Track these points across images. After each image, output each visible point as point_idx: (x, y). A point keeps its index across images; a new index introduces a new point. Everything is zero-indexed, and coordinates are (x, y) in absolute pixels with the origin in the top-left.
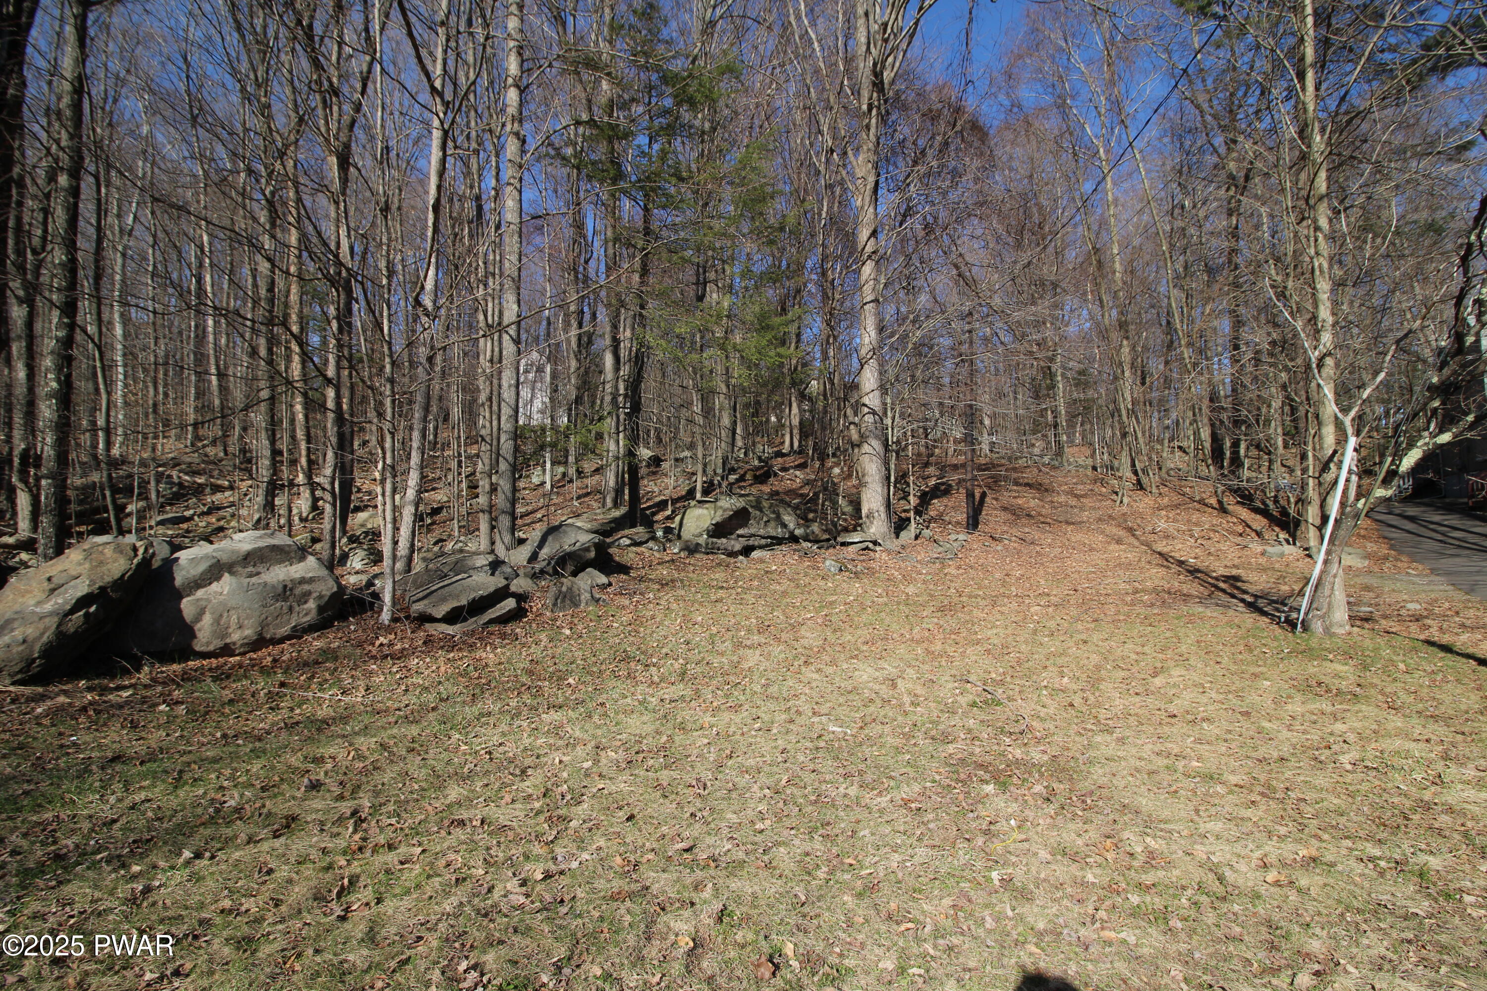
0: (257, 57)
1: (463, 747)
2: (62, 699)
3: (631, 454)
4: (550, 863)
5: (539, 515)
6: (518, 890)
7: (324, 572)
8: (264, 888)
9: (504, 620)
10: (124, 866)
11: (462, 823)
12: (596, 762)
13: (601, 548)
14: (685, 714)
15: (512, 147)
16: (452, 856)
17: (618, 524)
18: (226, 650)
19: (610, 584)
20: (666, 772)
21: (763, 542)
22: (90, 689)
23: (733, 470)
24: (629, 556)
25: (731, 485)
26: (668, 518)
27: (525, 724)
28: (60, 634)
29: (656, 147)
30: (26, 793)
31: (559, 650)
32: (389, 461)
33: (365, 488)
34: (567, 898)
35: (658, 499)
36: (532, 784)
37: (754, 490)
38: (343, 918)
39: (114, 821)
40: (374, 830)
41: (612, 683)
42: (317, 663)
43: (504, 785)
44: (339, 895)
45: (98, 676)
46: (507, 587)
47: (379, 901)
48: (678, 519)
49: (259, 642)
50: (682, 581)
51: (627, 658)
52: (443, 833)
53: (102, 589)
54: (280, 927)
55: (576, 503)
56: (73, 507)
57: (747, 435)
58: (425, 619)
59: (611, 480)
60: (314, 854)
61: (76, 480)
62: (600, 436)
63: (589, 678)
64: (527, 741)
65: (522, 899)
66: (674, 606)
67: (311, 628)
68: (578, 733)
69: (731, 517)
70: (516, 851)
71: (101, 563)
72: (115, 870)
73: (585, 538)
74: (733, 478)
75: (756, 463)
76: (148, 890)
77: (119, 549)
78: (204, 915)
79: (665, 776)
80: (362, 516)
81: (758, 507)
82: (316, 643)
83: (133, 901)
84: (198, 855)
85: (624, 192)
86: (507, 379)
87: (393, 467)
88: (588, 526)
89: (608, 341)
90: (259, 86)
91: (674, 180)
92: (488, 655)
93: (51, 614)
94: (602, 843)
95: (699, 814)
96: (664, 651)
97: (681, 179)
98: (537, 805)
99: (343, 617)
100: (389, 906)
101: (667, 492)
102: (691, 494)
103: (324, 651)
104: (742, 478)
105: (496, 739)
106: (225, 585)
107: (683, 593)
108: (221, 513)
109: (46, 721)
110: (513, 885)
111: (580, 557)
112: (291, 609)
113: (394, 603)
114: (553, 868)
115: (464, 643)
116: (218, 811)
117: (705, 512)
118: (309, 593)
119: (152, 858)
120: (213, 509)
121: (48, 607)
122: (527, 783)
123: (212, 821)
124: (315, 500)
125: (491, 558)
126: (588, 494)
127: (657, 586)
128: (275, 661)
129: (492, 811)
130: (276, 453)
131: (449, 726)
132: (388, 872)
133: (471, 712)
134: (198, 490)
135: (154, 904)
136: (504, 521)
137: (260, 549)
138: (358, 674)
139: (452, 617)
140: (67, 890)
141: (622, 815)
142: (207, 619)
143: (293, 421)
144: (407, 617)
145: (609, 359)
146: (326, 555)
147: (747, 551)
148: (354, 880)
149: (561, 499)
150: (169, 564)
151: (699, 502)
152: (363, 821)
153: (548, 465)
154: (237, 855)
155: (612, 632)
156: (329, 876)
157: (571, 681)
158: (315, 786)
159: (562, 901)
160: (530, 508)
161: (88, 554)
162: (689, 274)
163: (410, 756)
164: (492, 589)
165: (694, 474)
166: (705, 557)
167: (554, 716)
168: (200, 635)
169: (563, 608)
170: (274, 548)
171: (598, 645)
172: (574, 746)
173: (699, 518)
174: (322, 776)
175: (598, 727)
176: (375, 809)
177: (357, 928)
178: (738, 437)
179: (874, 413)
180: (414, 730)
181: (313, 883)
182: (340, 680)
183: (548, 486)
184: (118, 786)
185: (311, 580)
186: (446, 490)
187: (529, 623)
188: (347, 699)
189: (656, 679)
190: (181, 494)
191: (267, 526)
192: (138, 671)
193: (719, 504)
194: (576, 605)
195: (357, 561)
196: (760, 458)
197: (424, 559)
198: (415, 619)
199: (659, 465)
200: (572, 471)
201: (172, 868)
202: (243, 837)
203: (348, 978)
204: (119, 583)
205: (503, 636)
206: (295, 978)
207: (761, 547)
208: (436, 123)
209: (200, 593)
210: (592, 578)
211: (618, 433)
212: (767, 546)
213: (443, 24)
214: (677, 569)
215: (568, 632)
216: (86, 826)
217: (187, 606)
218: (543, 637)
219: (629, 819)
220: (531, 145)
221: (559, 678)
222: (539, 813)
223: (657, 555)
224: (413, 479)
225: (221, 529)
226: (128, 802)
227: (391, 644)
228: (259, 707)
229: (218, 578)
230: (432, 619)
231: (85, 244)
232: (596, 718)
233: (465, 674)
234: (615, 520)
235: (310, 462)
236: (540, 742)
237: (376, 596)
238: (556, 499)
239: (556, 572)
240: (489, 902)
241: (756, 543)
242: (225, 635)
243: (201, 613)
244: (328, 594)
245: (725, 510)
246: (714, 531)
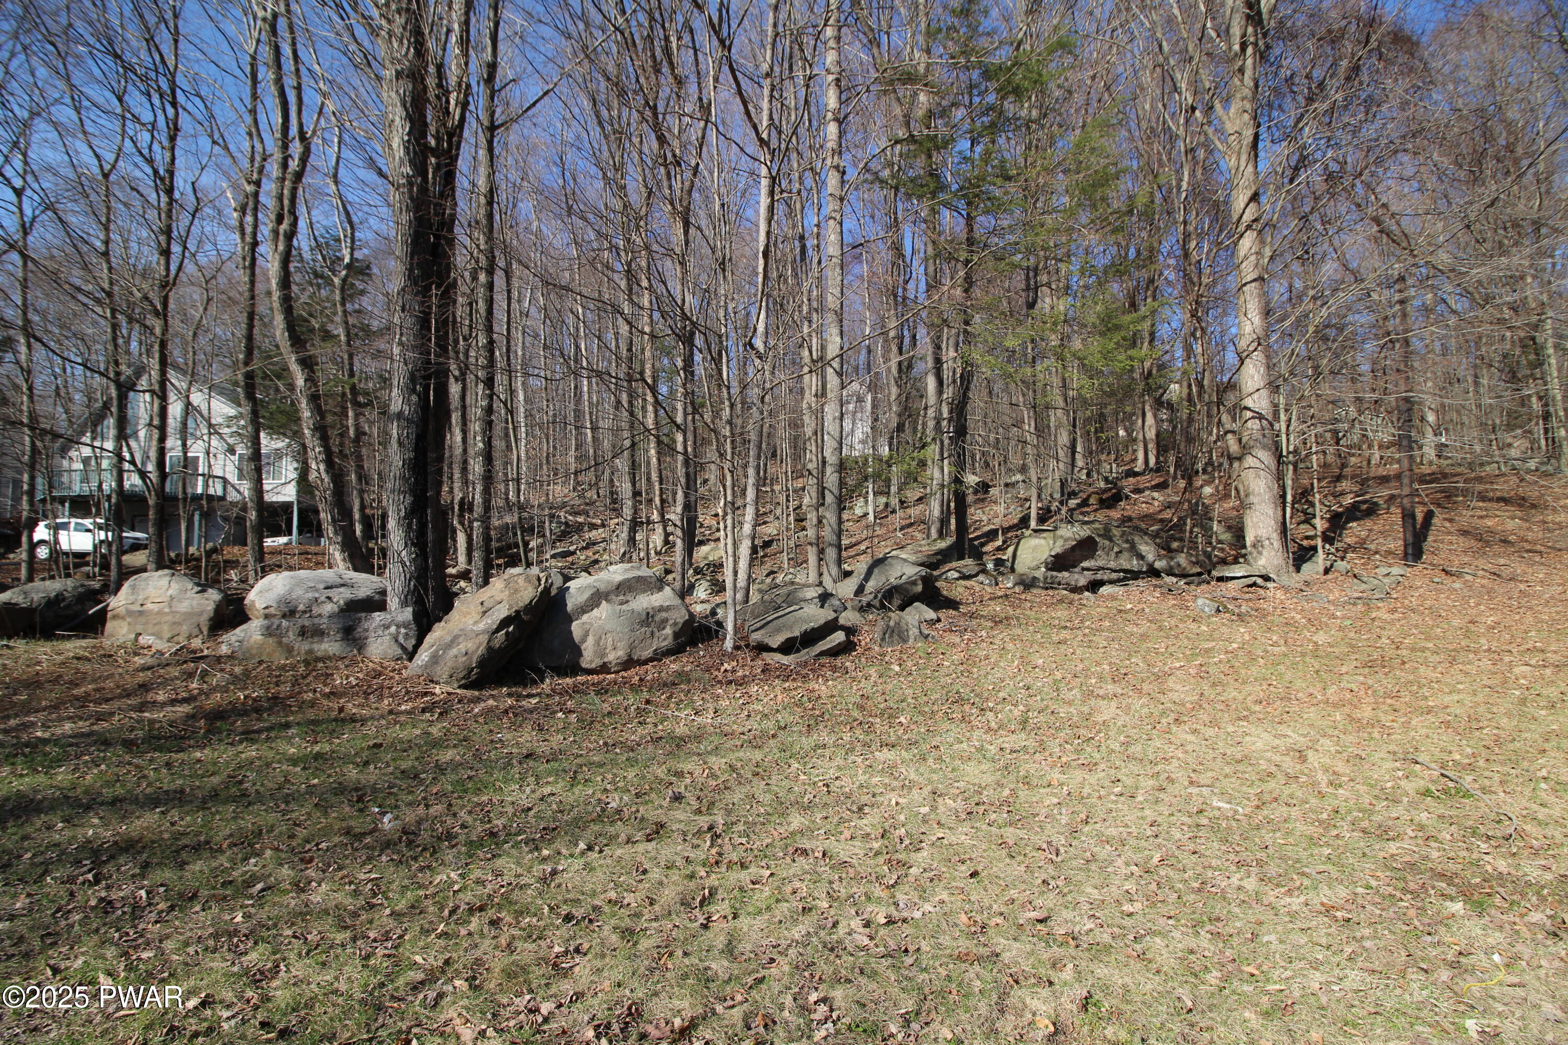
0: (614, 146)
1: (802, 777)
2: (491, 702)
3: (957, 481)
4: (893, 908)
5: (863, 547)
6: (861, 930)
7: (677, 601)
8: (641, 886)
9: (835, 652)
10: (537, 849)
11: (804, 852)
12: (934, 808)
13: (928, 581)
14: (1028, 767)
15: (832, 180)
16: (798, 884)
17: (945, 556)
18: (604, 669)
19: (939, 620)
20: (1011, 829)
21: (1114, 576)
22: (510, 695)
23: (1073, 494)
24: (958, 591)
25: (1071, 510)
26: (999, 549)
27: (859, 760)
28: (490, 649)
29: (978, 149)
30: (470, 778)
31: (890, 687)
32: (729, 498)
33: (706, 523)
34: (911, 948)
35: (986, 529)
36: (870, 822)
37: (1100, 516)
38: (705, 927)
39: (530, 809)
40: (727, 847)
41: (946, 725)
42: (674, 684)
43: (842, 821)
44: (702, 903)
45: (515, 685)
46: (836, 619)
47: (735, 916)
48: (1011, 549)
49: (629, 663)
50: (1018, 619)
51: (960, 700)
52: (788, 860)
53: (517, 612)
54: (655, 924)
55: (899, 534)
56: (494, 544)
57: (1089, 453)
58: (763, 648)
59: (935, 509)
60: (680, 862)
61: (495, 522)
62: (923, 464)
63: (921, 718)
64: (862, 778)
65: (866, 941)
66: (1010, 646)
67: (669, 652)
68: (913, 776)
69: (1073, 548)
70: (858, 890)
71: (516, 591)
72: (531, 851)
73: (911, 571)
74: (1073, 503)
75: (1102, 485)
76: (554, 873)
77: (528, 579)
78: (597, 902)
79: (1010, 834)
80: (704, 549)
81: (1107, 534)
82: (673, 666)
83: (544, 880)
84: (590, 848)
85: (946, 205)
86: (831, 411)
87: (733, 504)
88: (913, 558)
89: (930, 363)
90: (617, 170)
91: (999, 181)
92: (820, 687)
93: (483, 632)
94: (945, 896)
95: (1052, 883)
96: (1001, 695)
97: (1009, 178)
98: (876, 845)
99: (693, 643)
100: (744, 922)
101: (996, 521)
102: (1024, 521)
103: (679, 674)
104: (1085, 503)
105: (832, 773)
106: (603, 611)
107: (1019, 632)
108: (596, 548)
109: (481, 720)
110: (856, 924)
111: (907, 591)
112: (652, 634)
113: (736, 630)
114: (895, 914)
115: (797, 673)
116: (603, 810)
117: (1043, 542)
118: (665, 621)
119: (557, 845)
120: (591, 544)
121: (481, 626)
122: (865, 821)
123: (599, 819)
124: (667, 535)
125: (820, 590)
126: (911, 525)
127: (990, 624)
128: (641, 680)
129: (831, 844)
130: (636, 494)
131: (788, 753)
132: (741, 889)
133: (807, 742)
134: (579, 528)
135: (559, 886)
136: (831, 553)
137: (629, 580)
138: (707, 696)
139: (787, 648)
140: (499, 863)
141: (965, 869)
142: (590, 640)
143: (648, 463)
144: (747, 646)
145: (931, 383)
146: (677, 585)
147: (1094, 586)
148: (713, 892)
149: (884, 531)
150: (563, 591)
151: (1035, 531)
152: (718, 836)
153: (871, 496)
154: (619, 852)
155: (943, 671)
156: (692, 884)
157: (902, 719)
158: (678, 798)
159: (906, 951)
160: (854, 540)
161: (508, 582)
162: (1019, 280)
163: (755, 779)
164: (822, 622)
165: (1027, 500)
166: (1044, 592)
167: (885, 755)
168: (585, 653)
169: (891, 644)
170: (639, 579)
171: (929, 684)
172: (910, 788)
173: (1035, 548)
174: (682, 790)
175: (934, 771)
176: (729, 826)
177: (717, 937)
178: (1078, 456)
179: (1260, 417)
180: (757, 755)
181: (680, 888)
182: (693, 702)
183: (871, 517)
184: (531, 780)
185: (668, 609)
186: (776, 523)
187: (859, 657)
188: (699, 719)
189: (993, 725)
190: (567, 531)
191: (630, 560)
192: (542, 681)
193: (1059, 533)
194: (905, 641)
195: (701, 591)
196: (1106, 480)
197: (760, 591)
198: (754, 648)
199: (987, 492)
200: (895, 502)
201: (572, 856)
202: (623, 837)
203: (711, 985)
204: (529, 608)
205: (834, 669)
206: (668, 975)
207: (1111, 582)
208: (764, 171)
209: (585, 617)
210: (920, 613)
211: (942, 460)
212: (1119, 580)
213: (768, 75)
214: (1012, 606)
215: (897, 668)
216: (510, 810)
217: (576, 628)
218: (872, 671)
219: (972, 875)
220: (852, 174)
221: (890, 715)
222: (877, 854)
223: (989, 589)
224: (749, 514)
225: (596, 562)
226: (538, 794)
227: (734, 671)
228: (630, 722)
229: (598, 605)
230: (768, 649)
231: (500, 328)
232: (930, 761)
233: (800, 704)
234: (940, 552)
235: (663, 501)
236: (875, 780)
237: (720, 624)
238: (879, 531)
239: (883, 606)
240: (835, 937)
241: (1105, 578)
242: (604, 655)
243: (586, 634)
244: (681, 621)
245: (1066, 540)
246: (1054, 563)
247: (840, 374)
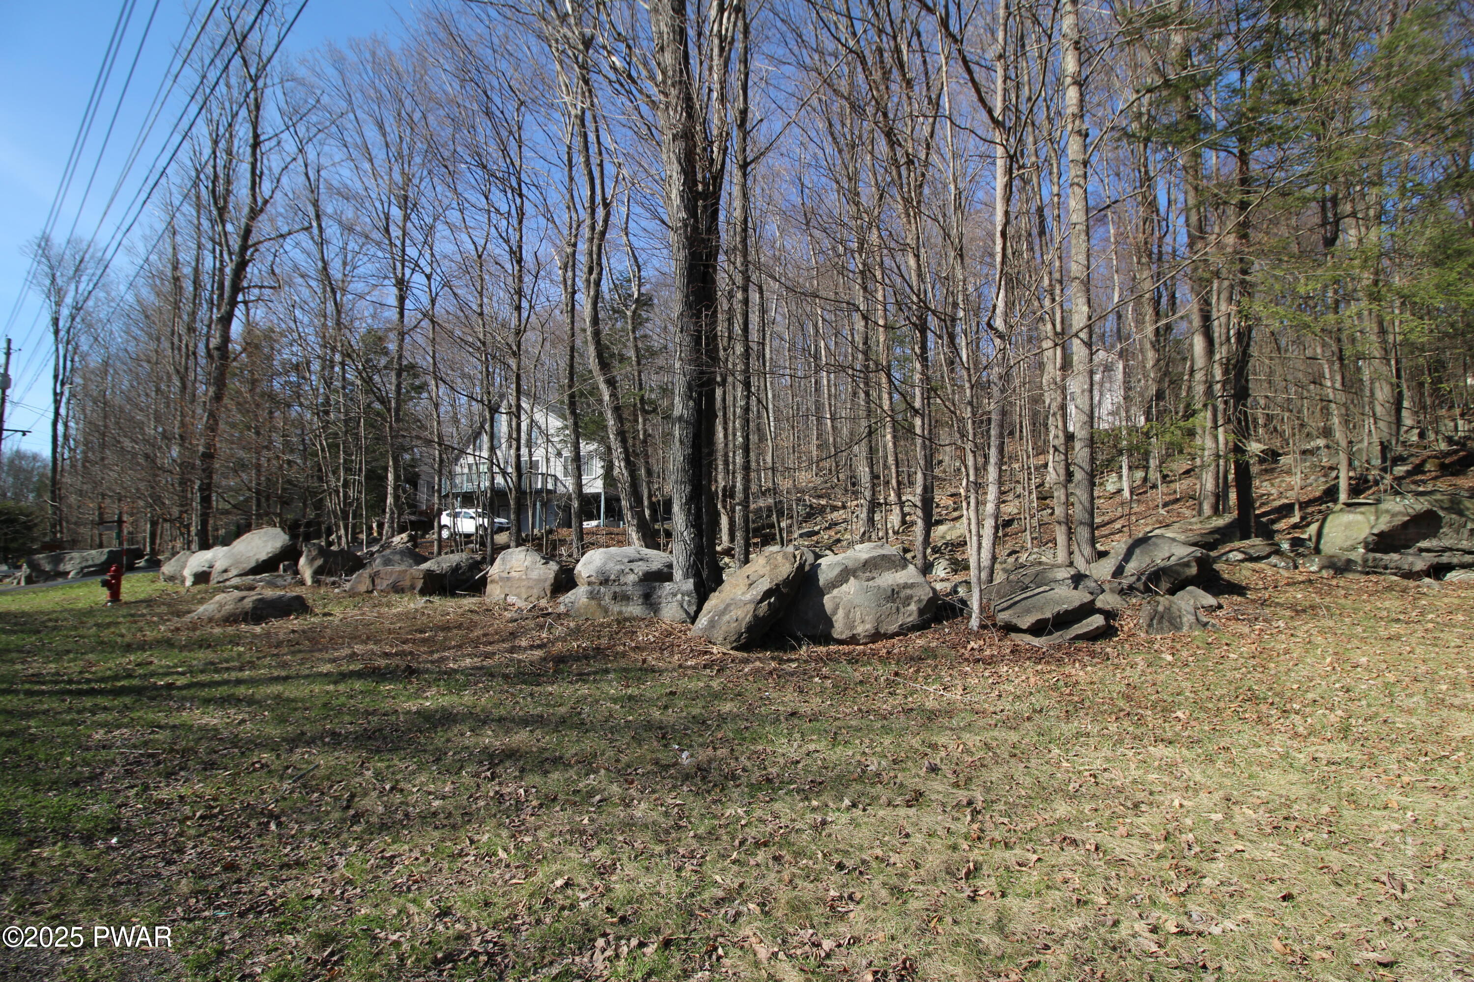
1: (1065, 764)
2: (758, 664)
3: (1238, 450)
4: (1185, 918)
5: (1118, 525)
6: (1148, 935)
7: (920, 579)
8: (905, 848)
9: (1094, 636)
10: (807, 798)
11: (1074, 842)
12: (1228, 817)
13: (1204, 564)
14: (1353, 782)
15: (1074, 146)
16: (1069, 875)
17: (1224, 535)
18: (853, 640)
19: (1220, 607)
20: (1335, 853)
21: (1468, 559)
22: (773, 659)
23: (1399, 460)
24: (1244, 574)
25: (1399, 479)
26: (1295, 526)
27: (1130, 753)
28: (755, 616)
29: (1250, 79)
30: (746, 728)
31: (1161, 677)
32: (972, 478)
33: (942, 503)
34: (1211, 965)
35: (1277, 503)
36: (1146, 821)
37: (1443, 485)
38: (973, 899)
39: (798, 762)
40: (988, 825)
41: (1236, 726)
42: (920, 659)
43: (1114, 816)
44: (968, 874)
45: (777, 649)
46: (1093, 601)
47: (1003, 895)
48: (1314, 528)
49: (876, 636)
50: (1328, 608)
51: (1253, 698)
52: (1056, 847)
53: (777, 585)
54: (921, 887)
55: (1162, 511)
56: (752, 525)
57: (1422, 408)
58: (1010, 628)
59: (1209, 484)
60: (941, 832)
61: (753, 506)
62: (1191, 433)
63: (1202, 715)
64: (1135, 773)
65: (1154, 948)
66: (1319, 640)
67: (914, 628)
68: (1198, 777)
69: (1405, 525)
70: (1142, 892)
71: (776, 566)
72: (802, 800)
73: (1181, 552)
74: (1400, 470)
75: (1443, 446)
76: (824, 823)
77: (785, 557)
78: (864, 857)
79: (1334, 857)
80: (941, 529)
81: (1455, 506)
82: (919, 641)
83: (814, 827)
84: (854, 805)
85: (1213, 146)
86: (1076, 385)
87: (976, 483)
88: (1182, 537)
89: (1197, 321)
91: (1281, 108)
92: (1077, 672)
93: (750, 602)
94: (1250, 915)
95: (1398, 923)
96: (1310, 696)
97: (1294, 103)
98: (1158, 847)
99: (938, 619)
100: (1012, 902)
101: (1289, 493)
102: (1331, 494)
103: (926, 649)
104: (1418, 469)
105: (1098, 764)
106: (851, 587)
107: (1331, 623)
108: (838, 528)
109: (751, 678)
110: (1140, 926)
111: (1178, 573)
112: (898, 609)
113: (982, 609)
114: (1187, 924)
115: (1051, 656)
116: (863, 771)
117: (1359, 517)
118: (910, 597)
119: (825, 797)
120: (833, 525)
121: (748, 597)
122: (1142, 820)
123: (860, 779)
124: (904, 515)
125: (1072, 572)
126: (1177, 501)
127: (1288, 613)
128: (888, 653)
129: (1103, 838)
130: (875, 477)
131: (1047, 738)
132: (1007, 868)
133: (1068, 729)
134: (822, 510)
135: (830, 835)
136: (1083, 533)
137: (874, 558)
138: (955, 673)
139: (1038, 629)
140: (777, 806)
141: (1274, 890)
142: (841, 613)
143: (885, 447)
144: (994, 625)
145: (1199, 344)
146: (919, 561)
147: (1438, 571)
148: (977, 867)
149: (1142, 508)
150: (815, 567)
151: (1348, 505)
152: (979, 812)
153: (1125, 471)
154: (881, 813)
155: (1227, 665)
156: (956, 856)
157: (1179, 714)
158: (934, 769)
159: (1204, 967)
160: (1106, 518)
161: (768, 558)
162: (1312, 215)
163: (1013, 760)
164: (1077, 604)
165: (1332, 468)
166: (1363, 578)
167: (1160, 751)
168: (836, 625)
169: (1160, 630)
170: (883, 557)
171: (1211, 677)
172: (1196, 791)
173: (1348, 526)
174: (938, 761)
175: (1225, 775)
176: (989, 804)
177: (988, 913)
178: (1405, 413)
180: (1013, 737)
181: (944, 857)
182: (941, 677)
183: (1126, 493)
184: (797, 736)
185: (912, 586)
186: (1017, 502)
187: (1122, 642)
188: (948, 695)
189: (1301, 730)
190: (812, 513)
191: (870, 539)
192: (800, 648)
193: (1383, 506)
194: (1178, 628)
195: (940, 570)
196: (1450, 440)
197: (1005, 570)
198: (1001, 627)
199: (1277, 462)
200: (1154, 475)
201: (838, 810)
202: (884, 800)
203: (982, 957)
204: (787, 582)
205: (1093, 654)
206: (939, 939)
207: (1464, 566)
208: (1000, 151)
209: (835, 592)
210: (1195, 598)
211: (1216, 427)
213: (1001, 57)
214: (1319, 592)
215: (1169, 658)
216: (782, 761)
217: (828, 601)
218: (1139, 659)
219: (1284, 898)
221: (1166, 710)
222: (1160, 856)
223: (1285, 574)
224: (992, 492)
225: (839, 541)
226: (804, 750)
227: (981, 650)
228: (881, 690)
229: (847, 581)
230: (1017, 630)
232: (1219, 764)
233: (1055, 688)
234: (1217, 530)
235: (899, 483)
236: (1152, 777)
237: (964, 602)
238: (1136, 508)
239: (1147, 590)
240: (1117, 937)
241: (1455, 561)
242: (853, 627)
243: (836, 608)
244: (925, 598)
245: (1394, 515)
246: (1376, 543)
247: (1089, 345)
